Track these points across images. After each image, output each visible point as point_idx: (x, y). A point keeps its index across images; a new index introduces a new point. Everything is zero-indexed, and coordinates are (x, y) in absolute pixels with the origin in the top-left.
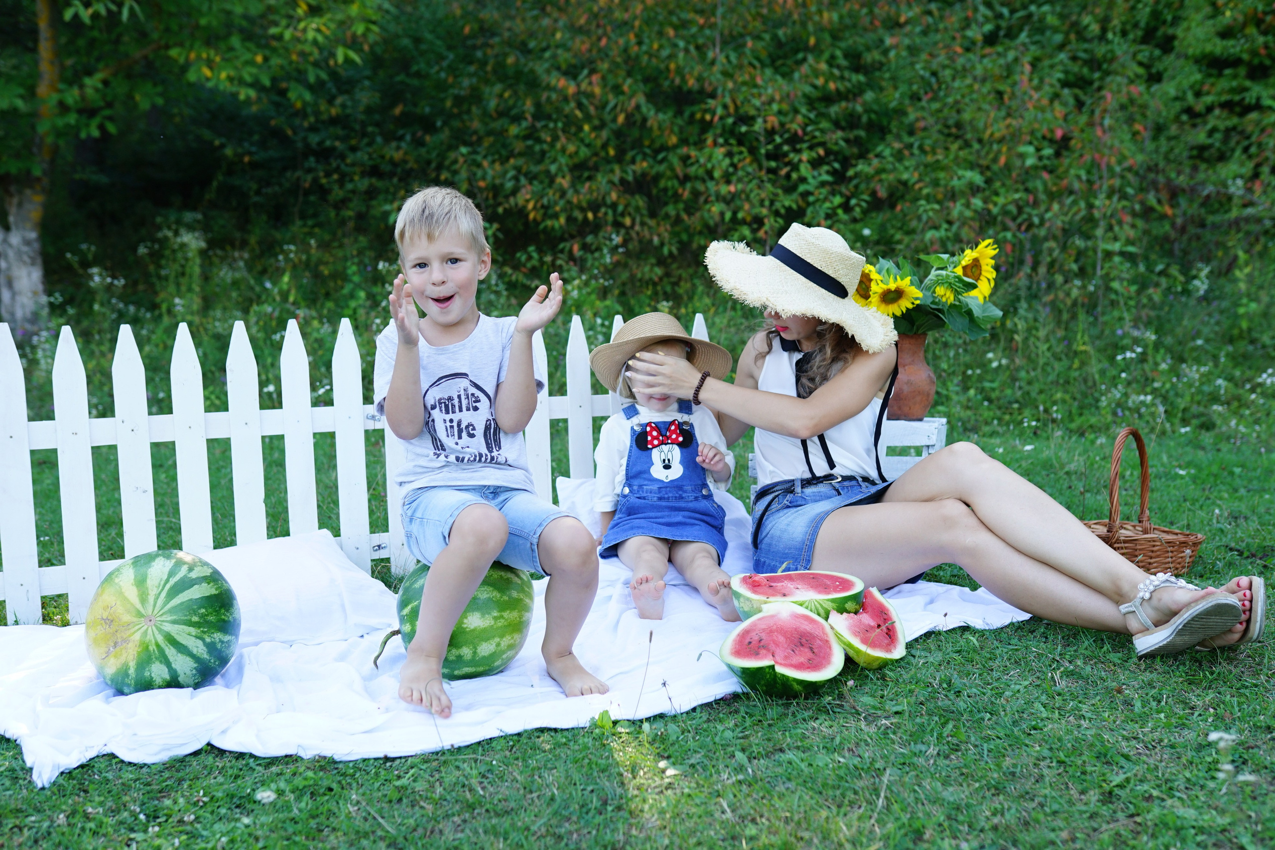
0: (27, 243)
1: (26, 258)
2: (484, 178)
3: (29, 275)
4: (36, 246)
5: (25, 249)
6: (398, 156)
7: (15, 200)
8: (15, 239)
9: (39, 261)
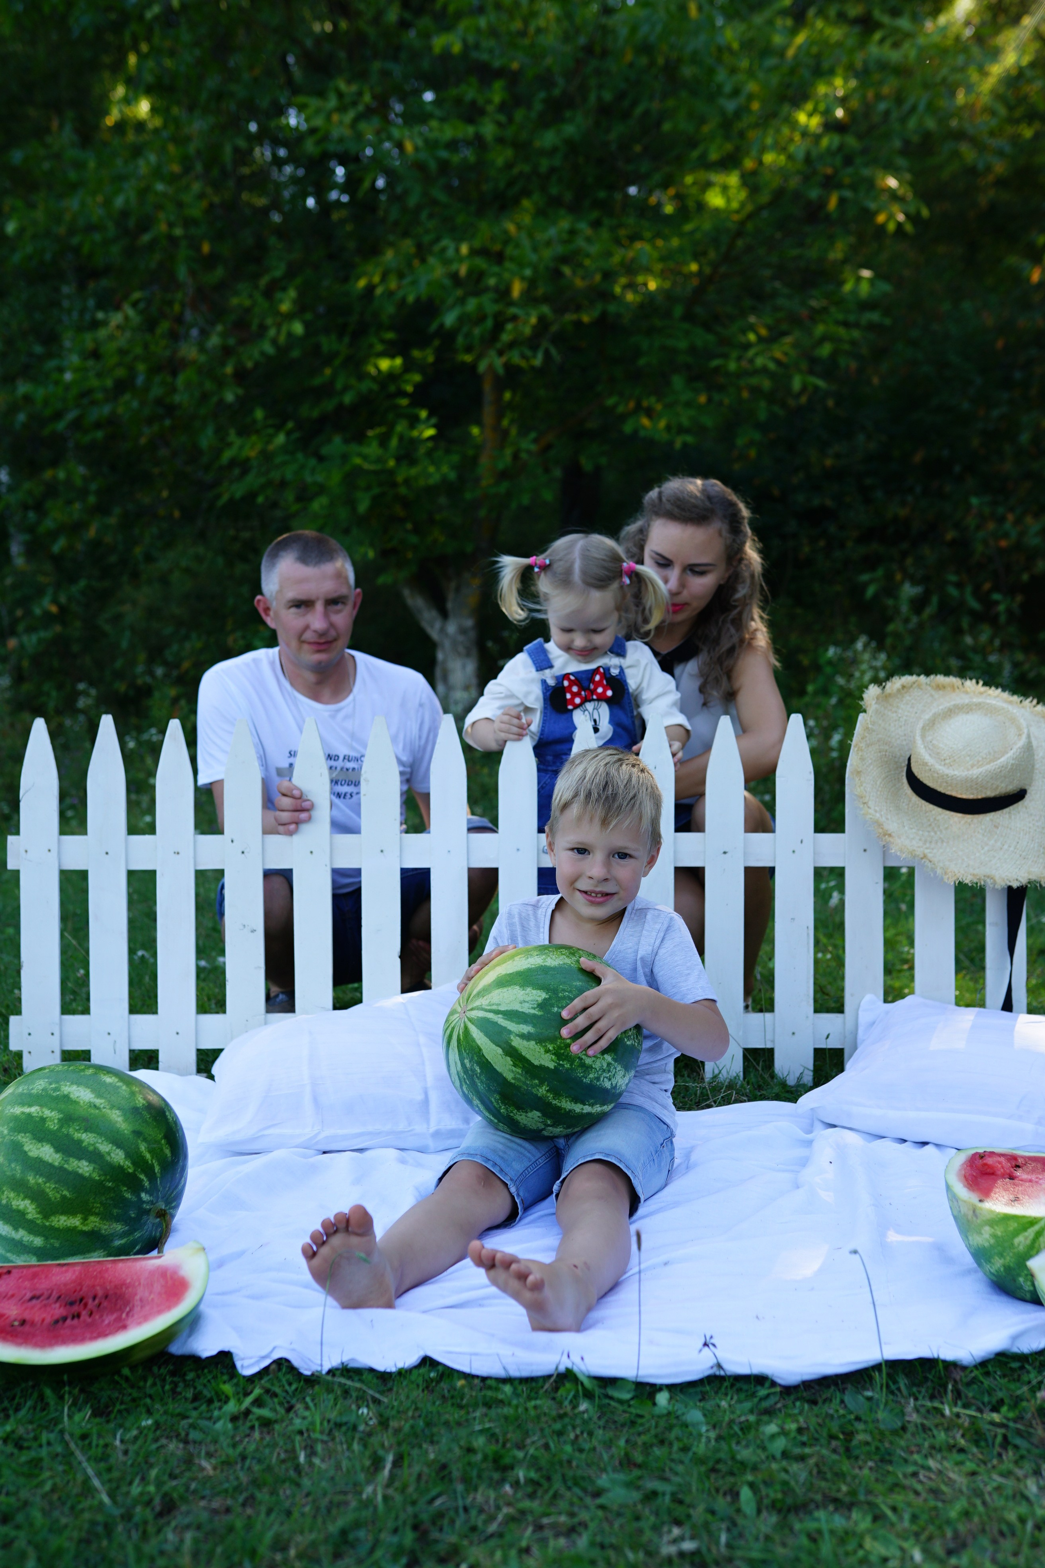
0: (463, 631)
1: (461, 649)
2: (1006, 535)
3: (464, 667)
4: (472, 635)
5: (461, 638)
6: (903, 512)
7: (453, 585)
8: (452, 628)
9: (475, 652)
